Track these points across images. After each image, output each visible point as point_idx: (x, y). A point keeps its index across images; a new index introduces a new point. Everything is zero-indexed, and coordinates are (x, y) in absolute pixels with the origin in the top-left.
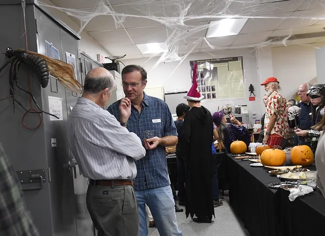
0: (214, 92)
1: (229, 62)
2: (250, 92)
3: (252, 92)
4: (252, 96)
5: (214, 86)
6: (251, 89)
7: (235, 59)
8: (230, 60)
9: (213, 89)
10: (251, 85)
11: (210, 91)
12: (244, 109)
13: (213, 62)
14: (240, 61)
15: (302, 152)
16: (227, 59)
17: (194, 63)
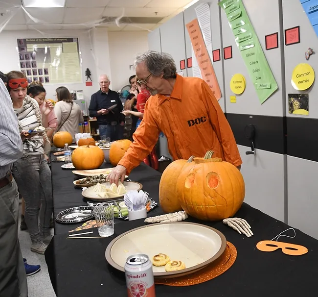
0: (47, 76)
1: (63, 43)
2: (87, 76)
3: (89, 77)
4: (89, 80)
5: (47, 69)
6: (88, 73)
7: (70, 40)
8: (65, 41)
9: (46, 72)
10: (88, 69)
11: (42, 74)
12: (79, 95)
13: (45, 41)
14: (75, 43)
15: (122, 149)
16: (61, 40)
17: (23, 41)
